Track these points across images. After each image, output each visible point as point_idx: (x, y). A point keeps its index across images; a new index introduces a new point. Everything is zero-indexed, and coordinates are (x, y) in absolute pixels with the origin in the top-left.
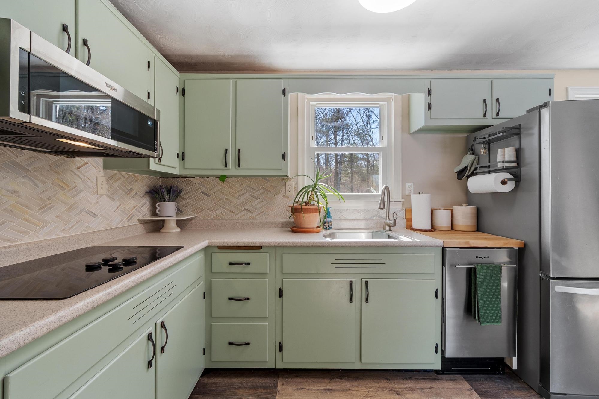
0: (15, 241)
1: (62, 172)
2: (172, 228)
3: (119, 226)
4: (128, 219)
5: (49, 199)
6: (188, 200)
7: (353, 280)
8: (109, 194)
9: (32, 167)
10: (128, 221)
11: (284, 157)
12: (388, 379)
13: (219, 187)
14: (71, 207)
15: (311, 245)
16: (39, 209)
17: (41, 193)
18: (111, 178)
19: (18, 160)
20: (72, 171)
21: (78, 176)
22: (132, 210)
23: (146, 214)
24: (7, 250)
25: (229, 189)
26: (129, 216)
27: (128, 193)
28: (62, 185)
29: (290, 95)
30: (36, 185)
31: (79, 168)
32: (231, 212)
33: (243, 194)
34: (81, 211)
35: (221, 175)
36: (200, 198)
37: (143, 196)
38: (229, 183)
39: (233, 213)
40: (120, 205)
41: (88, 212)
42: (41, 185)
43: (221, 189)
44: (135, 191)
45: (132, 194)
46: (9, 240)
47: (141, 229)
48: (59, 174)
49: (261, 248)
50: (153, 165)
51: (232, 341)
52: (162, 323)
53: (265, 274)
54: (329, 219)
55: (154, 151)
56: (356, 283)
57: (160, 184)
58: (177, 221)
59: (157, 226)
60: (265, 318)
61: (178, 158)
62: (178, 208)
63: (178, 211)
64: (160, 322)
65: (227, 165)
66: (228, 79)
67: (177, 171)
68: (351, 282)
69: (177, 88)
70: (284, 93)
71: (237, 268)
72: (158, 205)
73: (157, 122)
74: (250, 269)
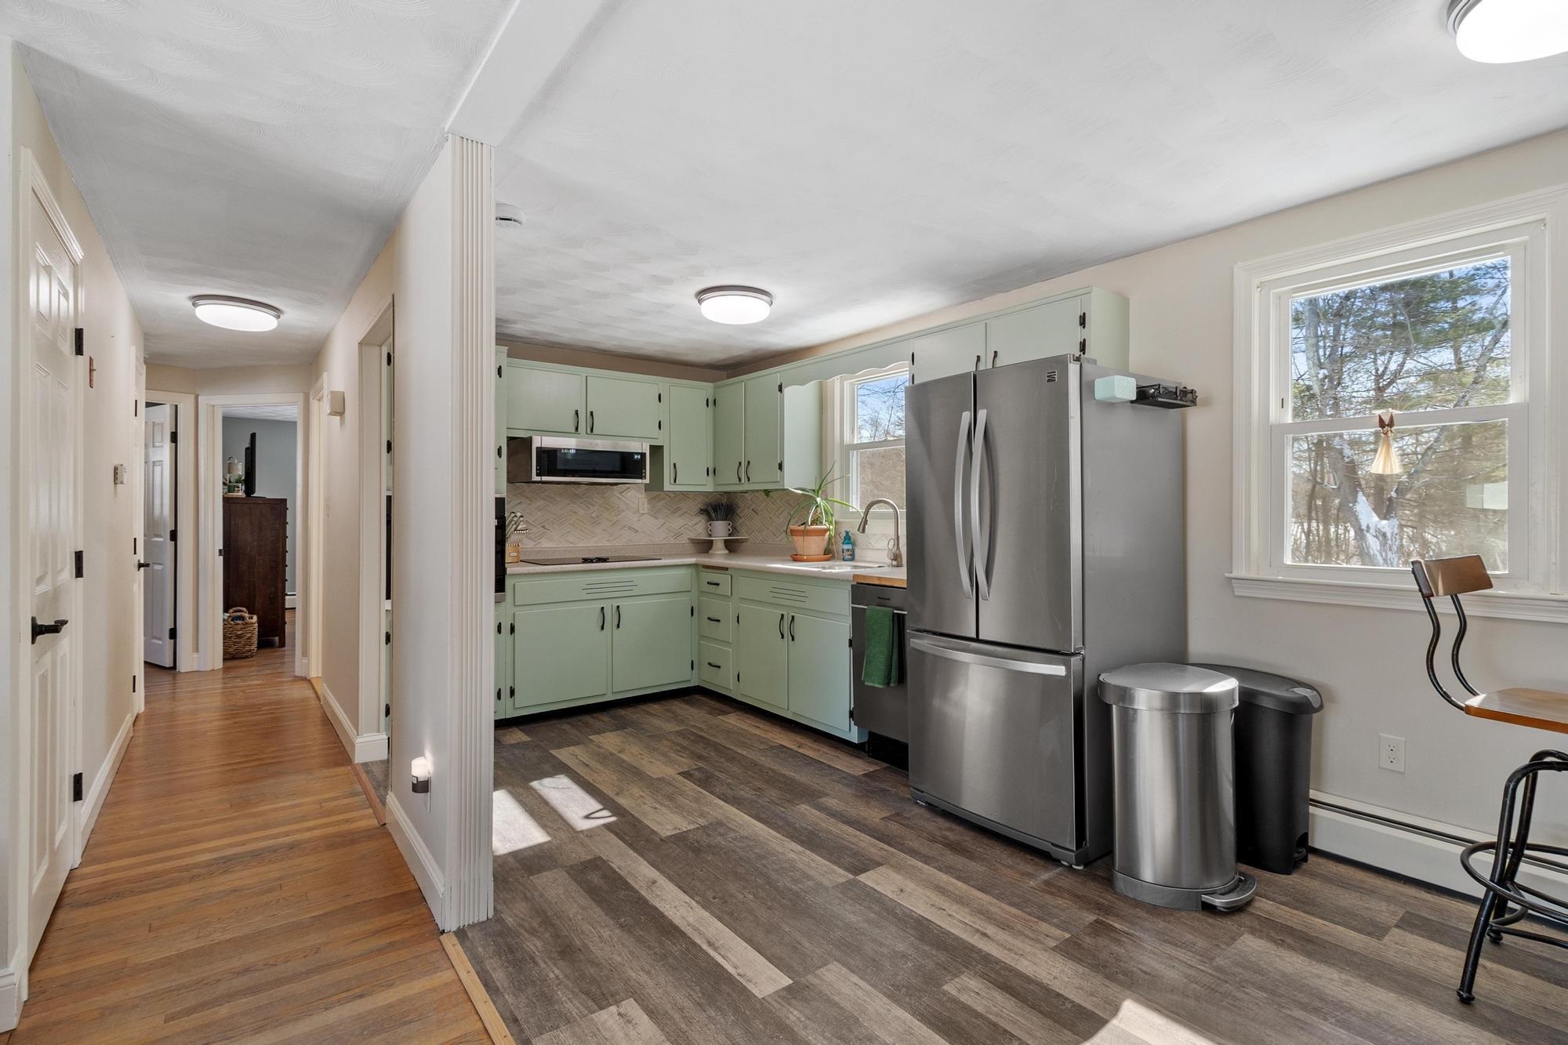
0: (581, 543)
1: (606, 497)
2: (719, 549)
3: (666, 541)
5: (597, 517)
6: (744, 519)
7: (785, 613)
8: (652, 513)
10: (676, 538)
11: (781, 466)
13: (765, 504)
14: (615, 523)
15: (753, 569)
16: (591, 524)
18: (653, 498)
20: (615, 496)
22: (680, 528)
26: (677, 534)
27: (674, 512)
28: (606, 506)
29: (786, 390)
32: (773, 533)
33: (779, 512)
34: (624, 527)
35: (764, 489)
36: (752, 517)
37: (695, 515)
39: (775, 535)
40: (665, 523)
41: (630, 528)
42: (591, 507)
43: (767, 506)
44: (684, 510)
45: (680, 513)
46: (576, 544)
47: (691, 547)
49: (727, 569)
50: (668, 486)
51: (711, 662)
52: (618, 607)
53: (728, 596)
54: (846, 547)
55: (641, 478)
56: (785, 617)
57: (724, 501)
58: (726, 542)
59: (705, 546)
60: (729, 642)
61: (708, 475)
62: (734, 528)
63: (734, 530)
64: (615, 605)
65: (740, 480)
66: (742, 381)
67: (710, 488)
68: (782, 615)
69: (707, 400)
70: (780, 390)
71: (712, 588)
72: (710, 525)
73: (645, 454)
74: (719, 590)
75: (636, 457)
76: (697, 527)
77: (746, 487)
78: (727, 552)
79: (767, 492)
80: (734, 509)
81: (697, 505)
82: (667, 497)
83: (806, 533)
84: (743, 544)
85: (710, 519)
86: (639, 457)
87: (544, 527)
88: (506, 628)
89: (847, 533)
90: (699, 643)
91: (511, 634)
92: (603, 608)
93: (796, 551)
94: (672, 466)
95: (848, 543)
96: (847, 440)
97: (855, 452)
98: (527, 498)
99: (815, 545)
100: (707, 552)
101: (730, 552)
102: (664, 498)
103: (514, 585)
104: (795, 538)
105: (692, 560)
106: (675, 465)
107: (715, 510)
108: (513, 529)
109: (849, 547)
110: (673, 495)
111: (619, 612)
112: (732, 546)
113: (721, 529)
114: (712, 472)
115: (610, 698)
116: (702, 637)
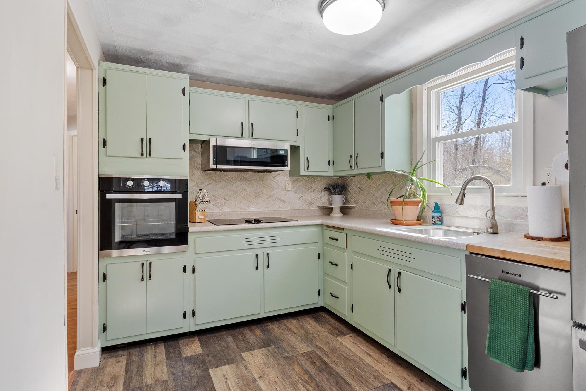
0: (245, 210)
1: (265, 180)
2: (337, 213)
3: (301, 208)
4: (308, 205)
5: (259, 193)
6: (352, 194)
7: (392, 269)
8: (294, 190)
9: (251, 179)
10: (308, 206)
11: (382, 155)
12: (422, 381)
13: (367, 183)
14: (270, 196)
15: (364, 231)
16: (255, 197)
17: (255, 190)
18: (295, 181)
19: (246, 177)
20: (270, 179)
21: (274, 181)
22: (312, 199)
23: (325, 203)
24: (241, 213)
25: (373, 184)
26: (310, 203)
27: (308, 189)
28: (265, 186)
30: (253, 187)
31: (274, 177)
32: (374, 203)
33: (380, 189)
34: (276, 199)
35: (367, 173)
36: (358, 192)
37: (321, 191)
38: (373, 179)
39: (375, 204)
40: (302, 196)
41: (280, 200)
42: (255, 187)
43: (368, 184)
44: (314, 188)
45: (312, 190)
46: (243, 209)
47: (318, 212)
48: (263, 181)
49: (343, 229)
50: (303, 172)
51: (332, 293)
52: (268, 254)
53: (345, 249)
54: (436, 214)
55: (285, 166)
56: (392, 271)
57: (340, 182)
58: (341, 208)
59: (328, 211)
60: (345, 282)
61: (329, 165)
62: (346, 200)
63: (346, 201)
64: (266, 253)
65: (351, 167)
66: (352, 100)
67: (331, 174)
68: (390, 270)
69: (329, 117)
70: (382, 99)
71: (333, 242)
72: (331, 197)
73: (287, 150)
74: (337, 243)
75: (281, 152)
76: (323, 199)
77: (356, 171)
78: (342, 215)
79: (369, 175)
80: (346, 188)
81: (322, 185)
82: (303, 180)
83: (403, 204)
84: (353, 210)
85: (331, 193)
86: (283, 152)
87: (225, 199)
88: (189, 269)
89: (437, 204)
90: (324, 278)
91: (193, 273)
92: (257, 255)
93: (395, 217)
94: (306, 159)
95: (437, 212)
96: (433, 135)
97: (440, 143)
98: (214, 180)
99: (411, 213)
100: (329, 215)
101: (344, 214)
102: (302, 180)
103: (195, 239)
104: (395, 208)
105: (318, 222)
106: (307, 158)
107: (334, 188)
108: (200, 200)
109: (439, 214)
110: (307, 179)
111: (268, 257)
112: (345, 211)
113: (338, 200)
114: (332, 163)
115: (262, 315)
116: (326, 274)
